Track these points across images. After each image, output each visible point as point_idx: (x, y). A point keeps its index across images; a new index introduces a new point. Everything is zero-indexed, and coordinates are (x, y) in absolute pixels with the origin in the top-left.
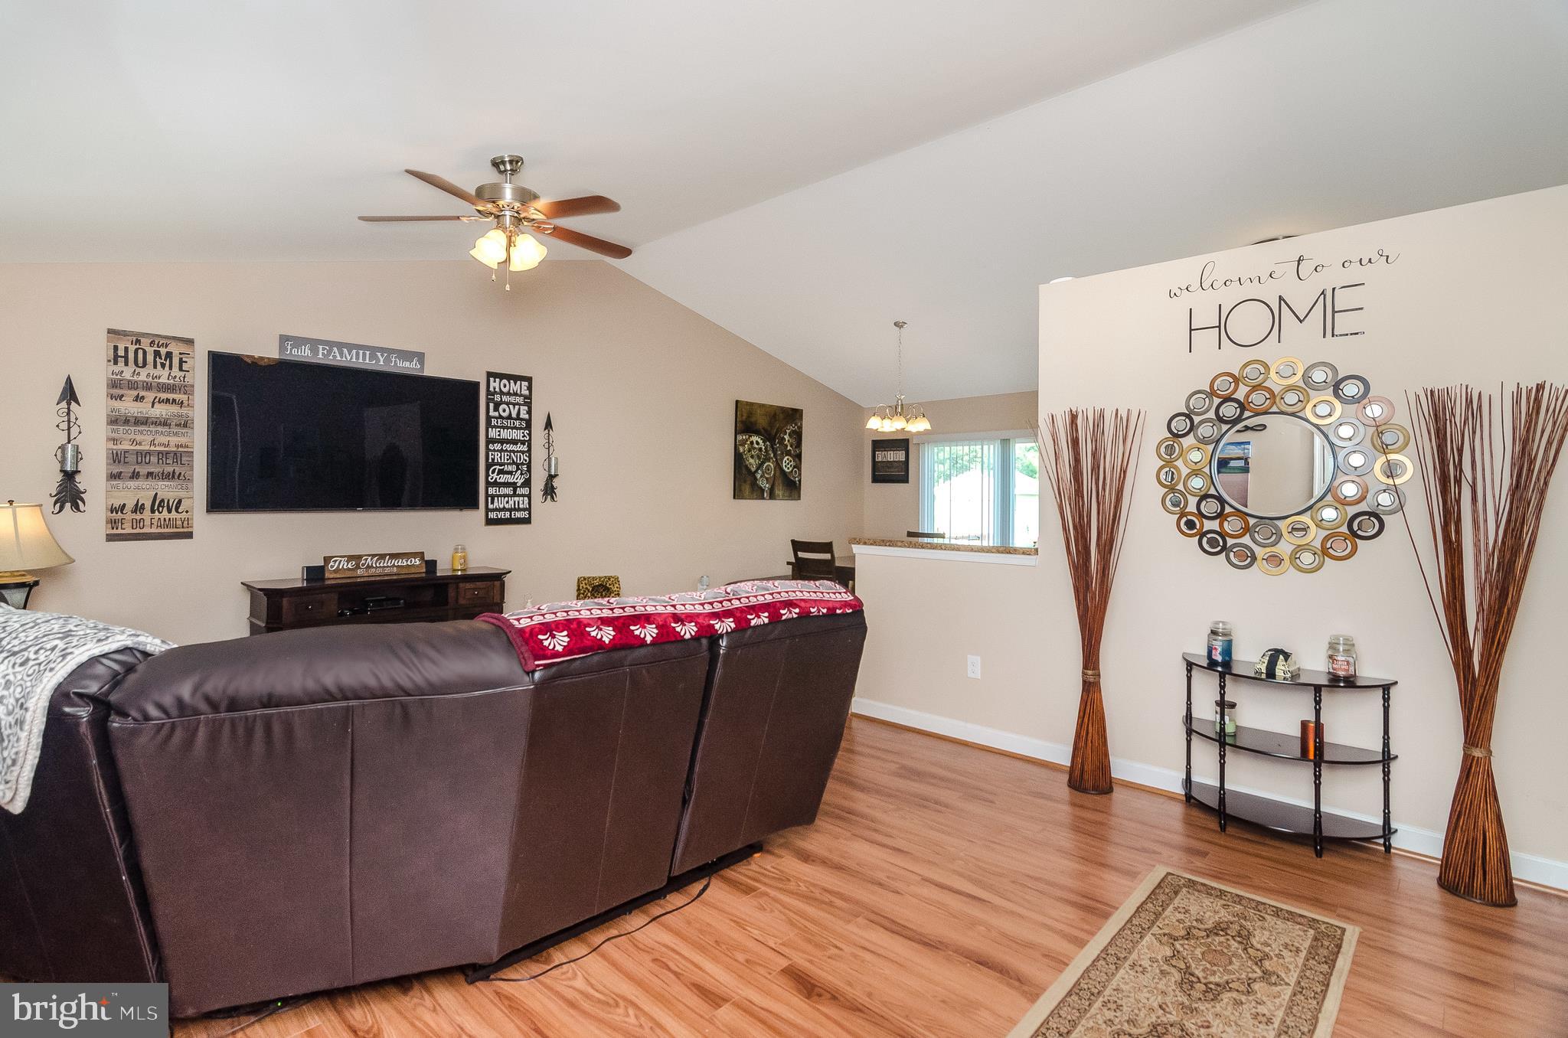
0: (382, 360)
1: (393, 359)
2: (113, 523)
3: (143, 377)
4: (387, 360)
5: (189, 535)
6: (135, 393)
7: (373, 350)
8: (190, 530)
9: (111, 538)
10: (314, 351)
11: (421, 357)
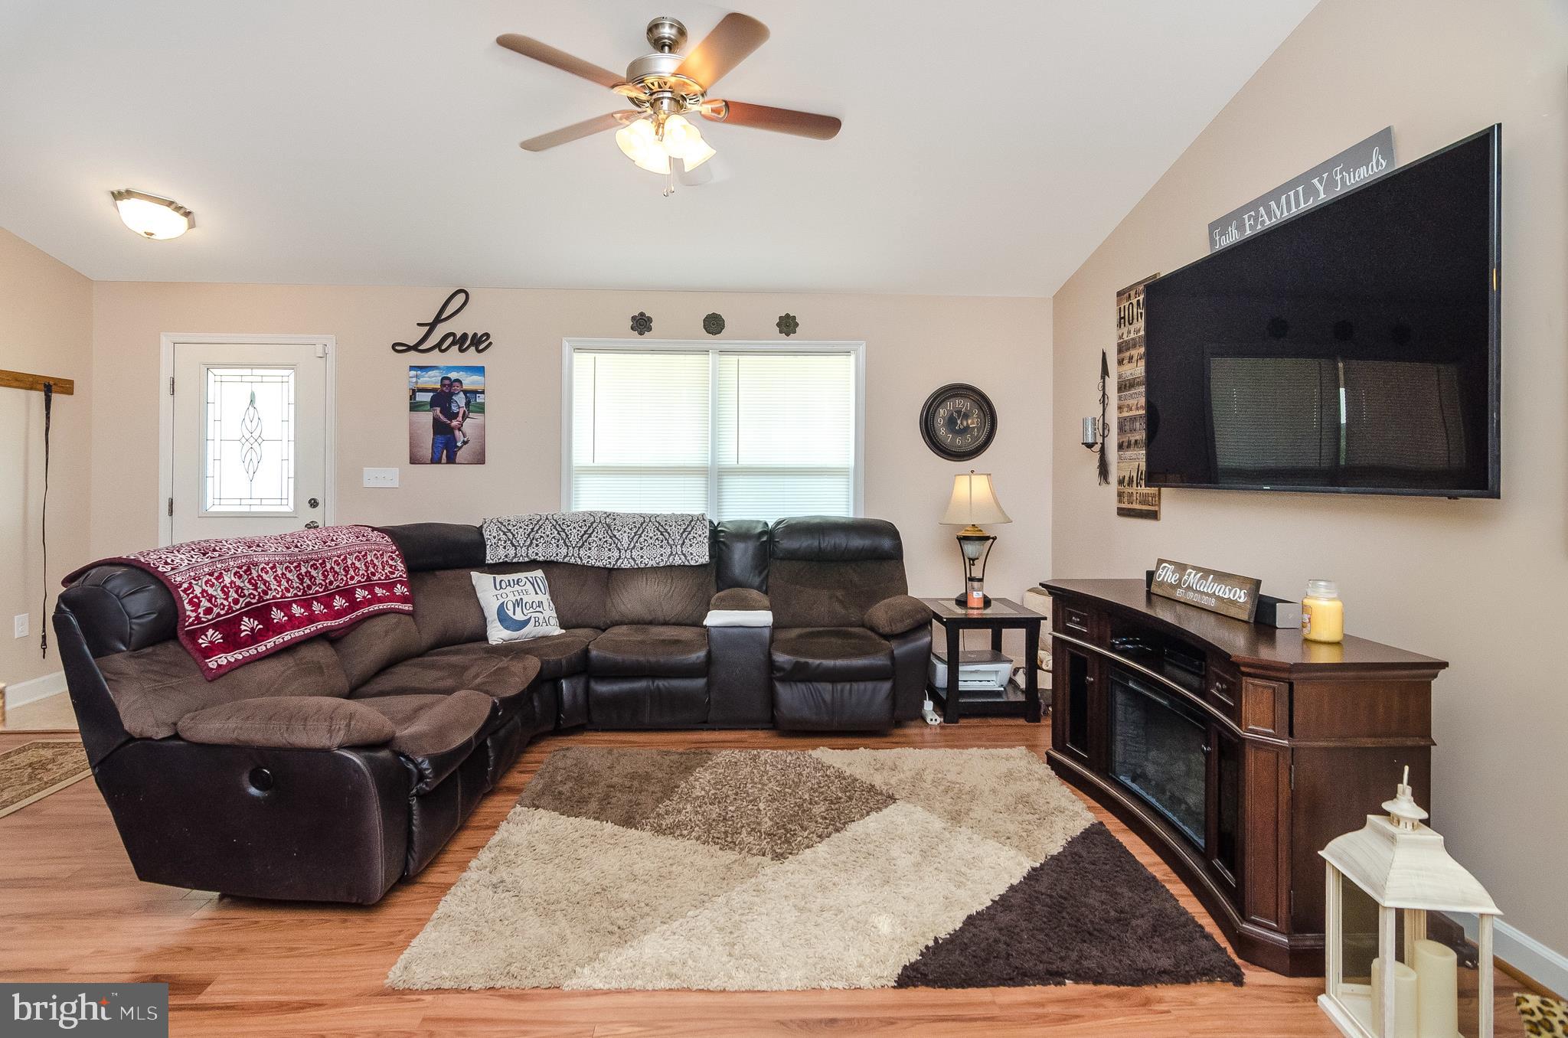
0: (1321, 189)
1: (1339, 177)
2: (1120, 495)
3: (1132, 336)
4: (1330, 184)
5: (1153, 515)
6: (1127, 354)
7: (1304, 179)
8: (1156, 508)
9: (1122, 512)
10: (1241, 227)
11: (1384, 140)
